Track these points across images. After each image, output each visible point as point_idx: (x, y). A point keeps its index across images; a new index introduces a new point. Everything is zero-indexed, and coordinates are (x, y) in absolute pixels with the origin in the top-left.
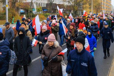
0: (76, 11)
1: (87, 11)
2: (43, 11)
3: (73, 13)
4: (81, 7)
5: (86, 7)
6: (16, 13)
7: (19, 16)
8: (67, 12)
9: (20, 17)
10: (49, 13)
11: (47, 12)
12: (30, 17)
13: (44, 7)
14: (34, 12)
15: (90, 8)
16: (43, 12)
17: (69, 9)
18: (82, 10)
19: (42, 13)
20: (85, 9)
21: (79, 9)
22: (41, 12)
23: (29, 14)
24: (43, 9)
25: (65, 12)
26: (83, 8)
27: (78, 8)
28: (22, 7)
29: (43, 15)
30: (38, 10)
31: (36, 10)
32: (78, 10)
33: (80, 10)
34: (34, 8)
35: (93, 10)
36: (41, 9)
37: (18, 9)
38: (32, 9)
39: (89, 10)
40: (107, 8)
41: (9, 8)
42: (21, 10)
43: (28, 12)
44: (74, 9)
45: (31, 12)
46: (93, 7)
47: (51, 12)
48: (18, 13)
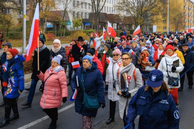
1: (159, 26)
2: (84, 25)
4: (148, 20)
5: (157, 21)
8: (125, 29)
9: (46, 35)
10: (93, 28)
11: (90, 27)
12: (63, 35)
13: (86, 19)
14: (70, 27)
15: (165, 21)
16: (84, 27)
17: (128, 23)
18: (150, 25)
19: (83, 29)
20: (156, 23)
21: (145, 22)
22: (80, 27)
23: (60, 30)
24: (85, 22)
25: (121, 28)
26: (153, 21)
27: (143, 21)
28: (50, 19)
29: (83, 32)
30: (76, 24)
31: (72, 24)
33: (146, 25)
34: (69, 21)
35: (169, 24)
36: (81, 22)
37: (42, 22)
38: (66, 21)
39: (162, 25)
41: (28, 20)
42: (47, 23)
43: (59, 27)
45: (64, 27)
46: (170, 20)
47: (97, 27)
48: (43, 29)
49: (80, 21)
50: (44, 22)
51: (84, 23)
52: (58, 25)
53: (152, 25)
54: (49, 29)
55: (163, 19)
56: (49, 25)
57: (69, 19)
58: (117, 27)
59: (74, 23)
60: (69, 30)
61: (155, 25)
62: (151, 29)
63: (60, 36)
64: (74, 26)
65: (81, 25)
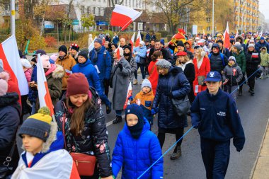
1: (201, 25)
2: (98, 25)
3: (169, 31)
4: (186, 18)
5: (198, 18)
6: (35, 29)
7: (40, 36)
8: (154, 30)
9: (44, 40)
10: (111, 30)
11: (106, 27)
12: (68, 40)
13: (100, 16)
14: (77, 27)
15: (209, 19)
16: (98, 28)
17: (158, 21)
18: (188, 25)
19: (95, 30)
20: (197, 22)
21: (182, 21)
22: (91, 28)
23: (63, 32)
24: (98, 20)
25: (148, 29)
26: (192, 19)
27: (179, 19)
28: (48, 17)
30: (87, 23)
31: (80, 23)
32: (179, 24)
33: (184, 25)
34: (76, 19)
35: (215, 23)
36: (93, 21)
37: (38, 20)
38: (72, 20)
39: (205, 24)
40: (248, 20)
41: (18, 18)
42: (46, 22)
43: (62, 27)
44: (170, 23)
45: (69, 27)
46: (216, 17)
47: (116, 28)
48: (39, 30)
49: (92, 19)
50: (41, 20)
51: (97, 22)
52: (60, 25)
53: (192, 25)
54: (47, 31)
55: (206, 17)
56: (48, 24)
57: (76, 17)
58: (144, 28)
59: (83, 22)
60: (77, 31)
61: (195, 24)
62: (190, 30)
63: (64, 40)
64: (84, 26)
65: (93, 24)
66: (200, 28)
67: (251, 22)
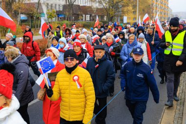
0: (112, 17)
2: (58, 17)
3: (107, 21)
4: (119, 12)
5: (128, 11)
7: (18, 25)
9: (20, 27)
10: (67, 20)
11: (64, 19)
13: (60, 11)
15: (134, 12)
16: (58, 19)
17: (100, 14)
18: (121, 17)
19: (57, 21)
20: (126, 14)
21: (117, 13)
22: (54, 19)
23: (34, 22)
24: (58, 13)
25: (93, 19)
26: (123, 12)
27: (114, 13)
28: (23, 11)
29: (58, 24)
30: (50, 15)
31: (46, 16)
32: (115, 16)
33: (118, 16)
34: (43, 12)
35: (139, 15)
36: (55, 14)
37: (16, 14)
38: (40, 13)
39: (132, 16)
40: (161, 13)
42: (21, 15)
43: (33, 18)
44: (108, 15)
45: (38, 18)
46: (139, 11)
47: (71, 19)
48: (17, 21)
49: (54, 12)
50: (18, 14)
51: (58, 15)
52: (32, 17)
53: (123, 16)
54: (23, 21)
55: (133, 10)
56: (23, 17)
58: (90, 19)
59: (48, 15)
61: (126, 16)
62: (122, 20)
63: (34, 27)
64: (48, 18)
65: (55, 16)
66: (128, 18)
67: (163, 14)
